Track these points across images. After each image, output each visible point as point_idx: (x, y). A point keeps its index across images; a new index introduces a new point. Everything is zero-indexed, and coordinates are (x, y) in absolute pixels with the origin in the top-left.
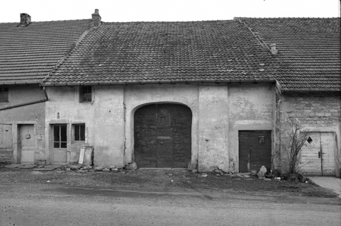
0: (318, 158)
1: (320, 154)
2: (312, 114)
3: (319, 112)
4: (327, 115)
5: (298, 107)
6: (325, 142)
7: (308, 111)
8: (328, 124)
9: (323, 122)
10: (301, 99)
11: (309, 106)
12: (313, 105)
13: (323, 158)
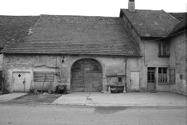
0: (23, 84)
1: (24, 82)
2: (19, 64)
3: (23, 62)
4: (27, 64)
5: (12, 60)
6: (27, 77)
7: (17, 62)
8: (27, 68)
9: (24, 67)
10: (15, 56)
11: (18, 60)
12: (20, 59)
13: (25, 84)
